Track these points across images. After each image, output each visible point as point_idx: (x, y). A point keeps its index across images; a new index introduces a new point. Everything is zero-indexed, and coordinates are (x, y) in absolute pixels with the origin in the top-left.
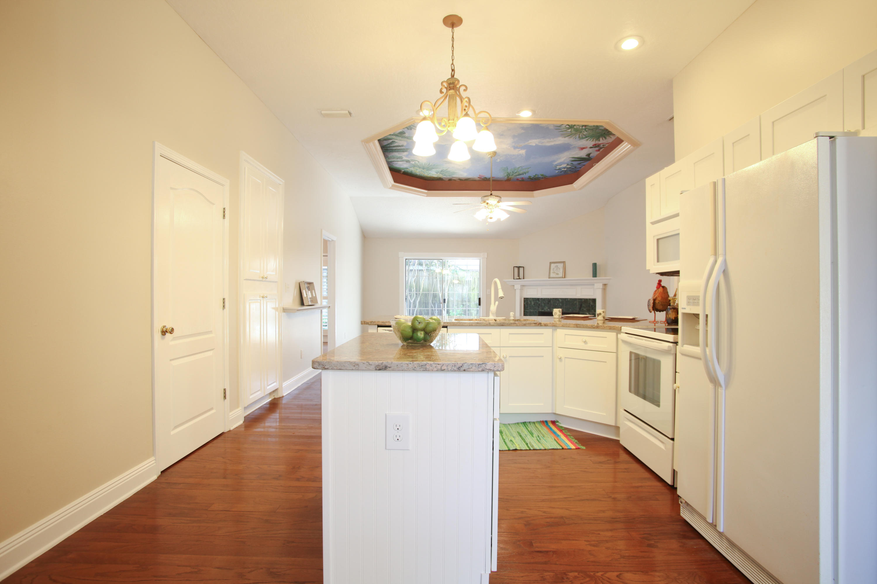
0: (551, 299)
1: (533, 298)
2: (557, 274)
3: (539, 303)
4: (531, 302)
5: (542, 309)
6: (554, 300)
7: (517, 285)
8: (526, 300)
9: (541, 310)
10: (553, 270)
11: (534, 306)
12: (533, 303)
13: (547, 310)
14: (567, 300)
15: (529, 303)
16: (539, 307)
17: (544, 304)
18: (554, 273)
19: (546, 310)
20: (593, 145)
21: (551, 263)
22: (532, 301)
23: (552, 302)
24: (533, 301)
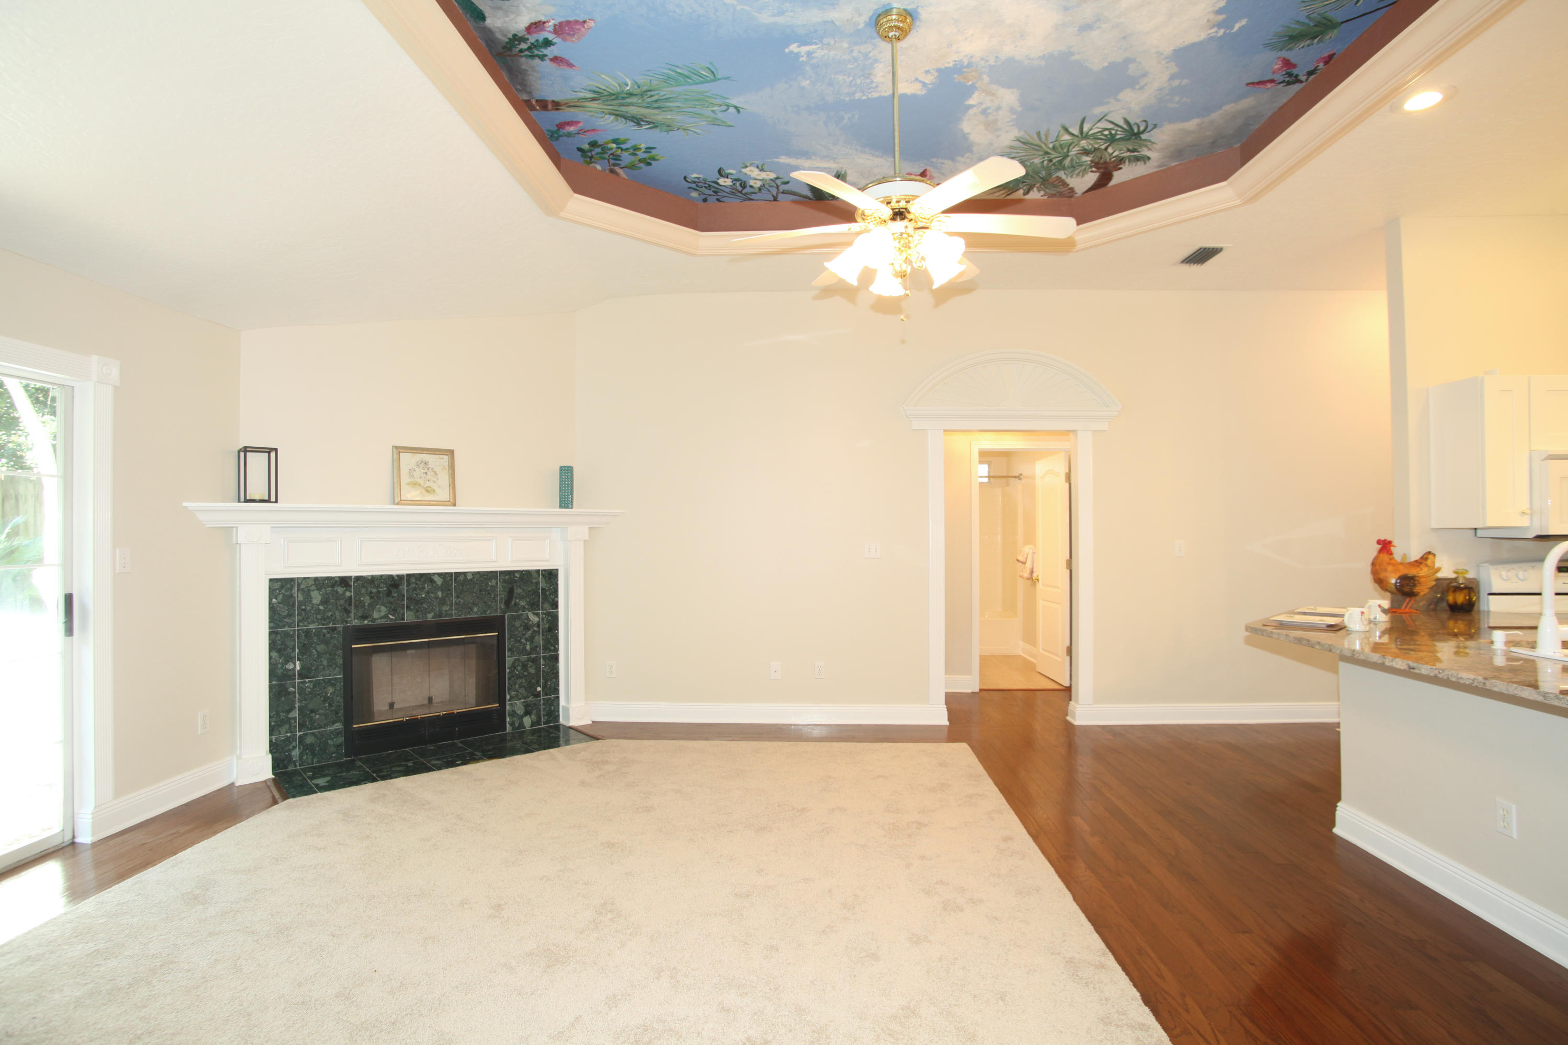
0: (401, 577)
1: (316, 579)
2: (429, 490)
3: (348, 594)
4: (307, 593)
5: (364, 617)
6: (413, 580)
7: (253, 525)
8: (283, 587)
9: (356, 623)
10: (411, 476)
11: (321, 608)
12: (316, 598)
13: (386, 617)
14: (462, 578)
15: (298, 597)
16: (348, 612)
17: (371, 598)
18: (415, 484)
19: (382, 618)
21: (398, 450)
22: (313, 588)
23: (404, 587)
24: (319, 590)
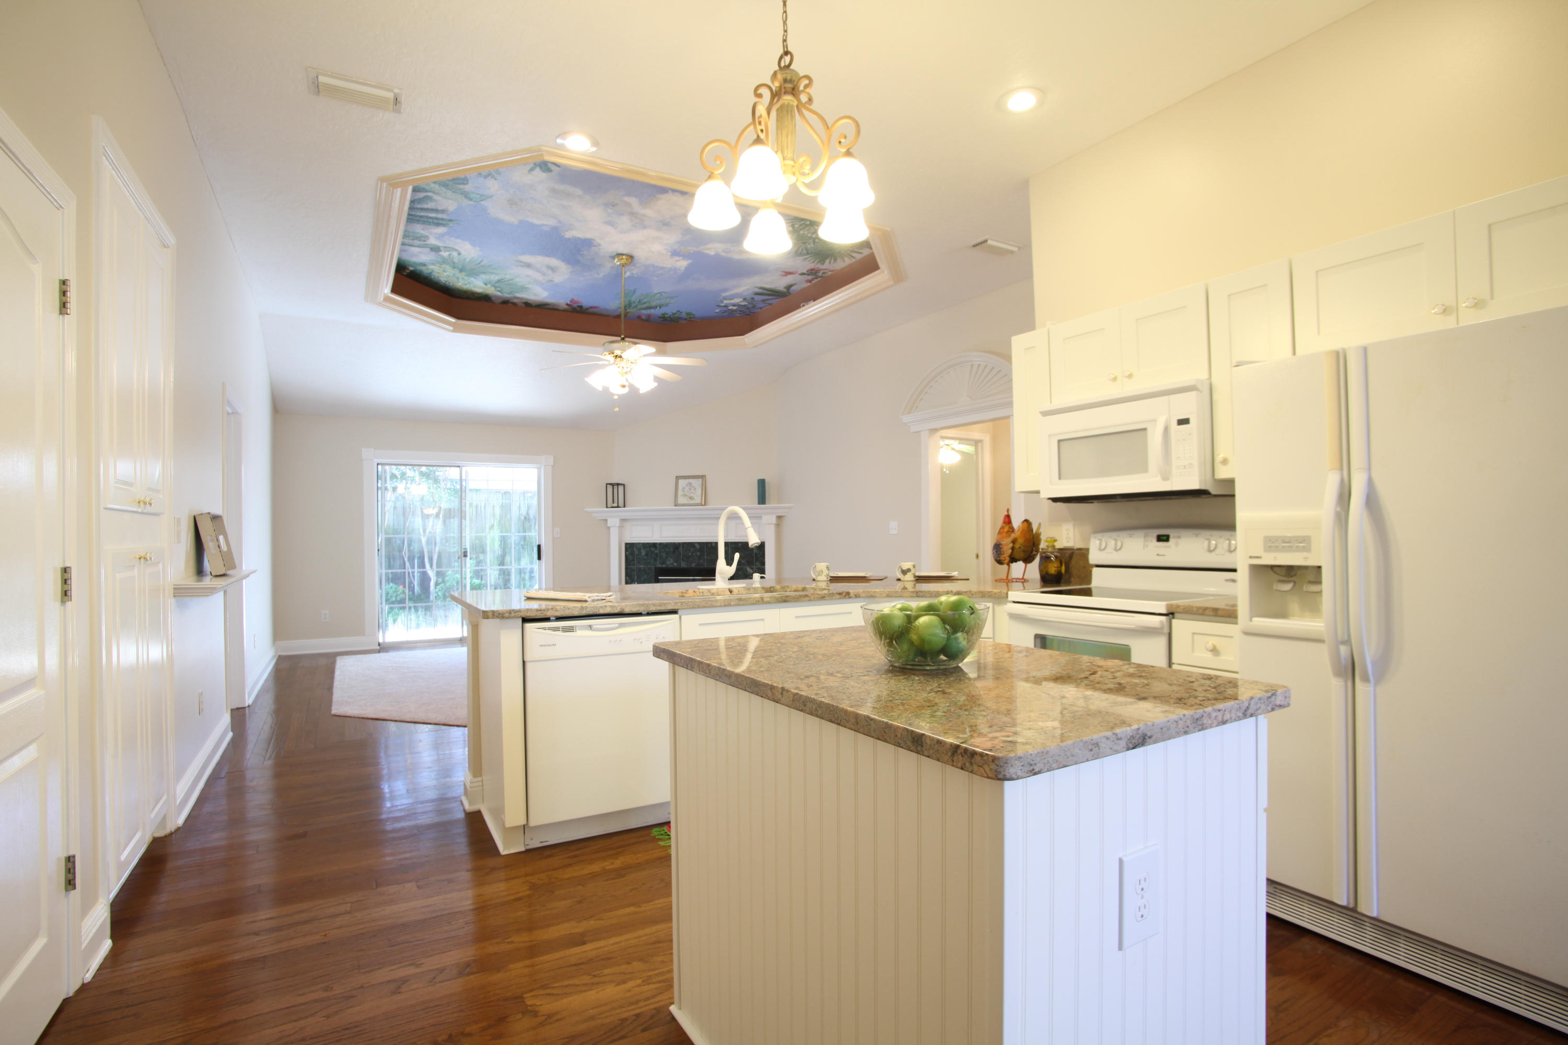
0: (679, 544)
1: (643, 544)
2: (691, 498)
3: (656, 551)
4: (639, 550)
5: (663, 563)
6: (685, 546)
7: (614, 518)
8: (630, 547)
9: (659, 566)
10: (683, 491)
11: (645, 557)
12: (643, 553)
13: (672, 564)
14: (710, 545)
15: (636, 552)
16: (656, 560)
17: (666, 554)
18: (685, 495)
19: (671, 564)
20: (807, 271)
21: (678, 478)
22: (642, 548)
23: (681, 549)
24: (644, 548)
